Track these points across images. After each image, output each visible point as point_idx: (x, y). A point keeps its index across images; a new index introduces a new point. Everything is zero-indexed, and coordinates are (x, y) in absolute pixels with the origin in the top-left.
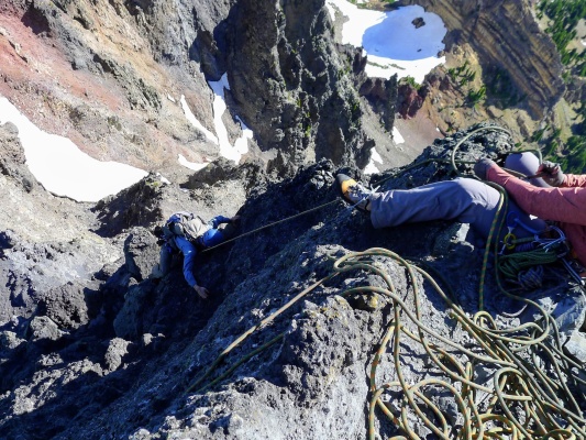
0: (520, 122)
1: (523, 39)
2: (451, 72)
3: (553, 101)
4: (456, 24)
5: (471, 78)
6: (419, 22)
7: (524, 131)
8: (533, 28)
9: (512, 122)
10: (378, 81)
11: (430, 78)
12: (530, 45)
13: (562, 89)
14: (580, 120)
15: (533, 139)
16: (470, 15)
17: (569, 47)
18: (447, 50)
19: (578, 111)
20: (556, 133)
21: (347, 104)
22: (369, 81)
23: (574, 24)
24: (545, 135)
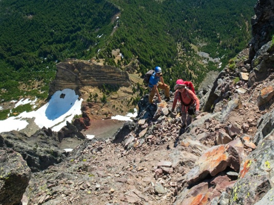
0: (125, 92)
1: (100, 72)
2: (88, 100)
3: (127, 78)
4: (75, 86)
5: (97, 95)
6: (63, 96)
7: (129, 93)
8: (99, 67)
9: (123, 94)
10: (63, 129)
11: (83, 109)
12: (103, 72)
13: (126, 73)
14: (141, 74)
15: (134, 92)
16: (76, 80)
17: (116, 61)
18: (80, 95)
19: (138, 73)
20: (138, 84)
21: (48, 155)
22: (59, 133)
23: (111, 54)
24: (136, 88)
